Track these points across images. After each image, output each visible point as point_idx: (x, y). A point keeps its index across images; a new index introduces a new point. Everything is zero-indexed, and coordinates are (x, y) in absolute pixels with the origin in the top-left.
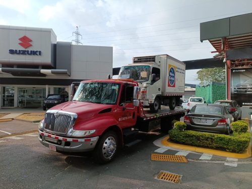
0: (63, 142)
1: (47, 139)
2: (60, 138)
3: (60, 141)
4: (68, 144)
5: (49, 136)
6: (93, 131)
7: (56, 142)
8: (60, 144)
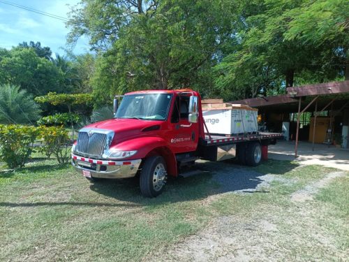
0: (99, 166)
1: (79, 163)
2: (95, 161)
3: (95, 164)
4: (103, 168)
5: (83, 160)
6: (133, 153)
7: (90, 166)
8: (95, 169)
